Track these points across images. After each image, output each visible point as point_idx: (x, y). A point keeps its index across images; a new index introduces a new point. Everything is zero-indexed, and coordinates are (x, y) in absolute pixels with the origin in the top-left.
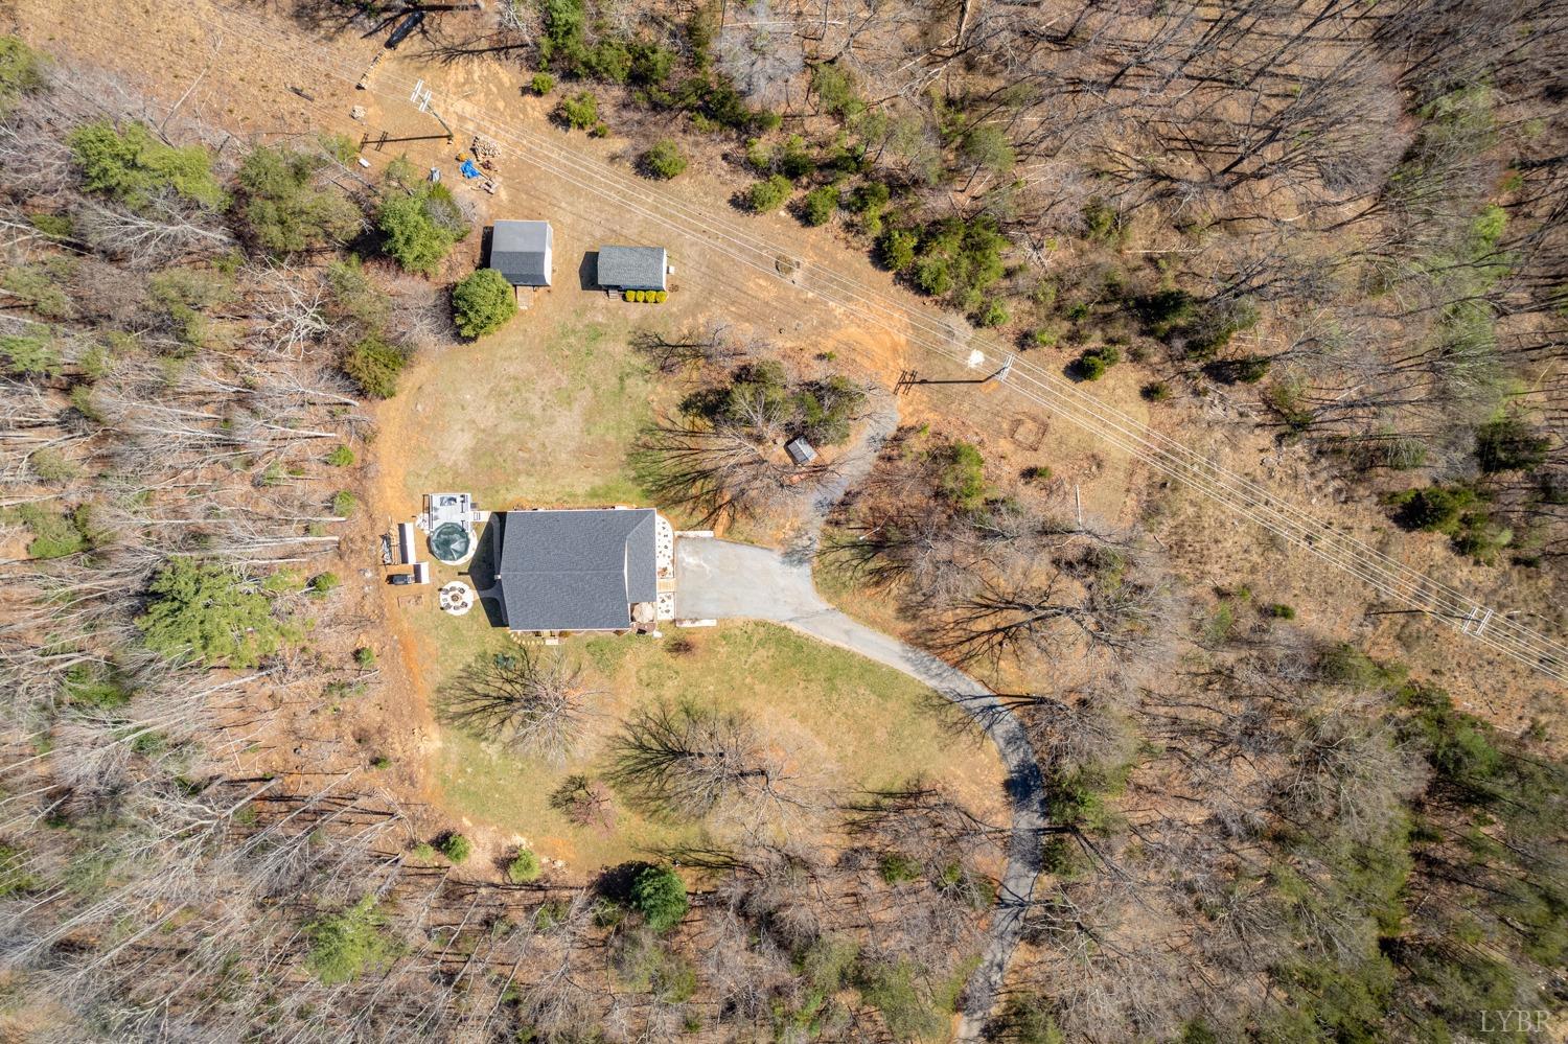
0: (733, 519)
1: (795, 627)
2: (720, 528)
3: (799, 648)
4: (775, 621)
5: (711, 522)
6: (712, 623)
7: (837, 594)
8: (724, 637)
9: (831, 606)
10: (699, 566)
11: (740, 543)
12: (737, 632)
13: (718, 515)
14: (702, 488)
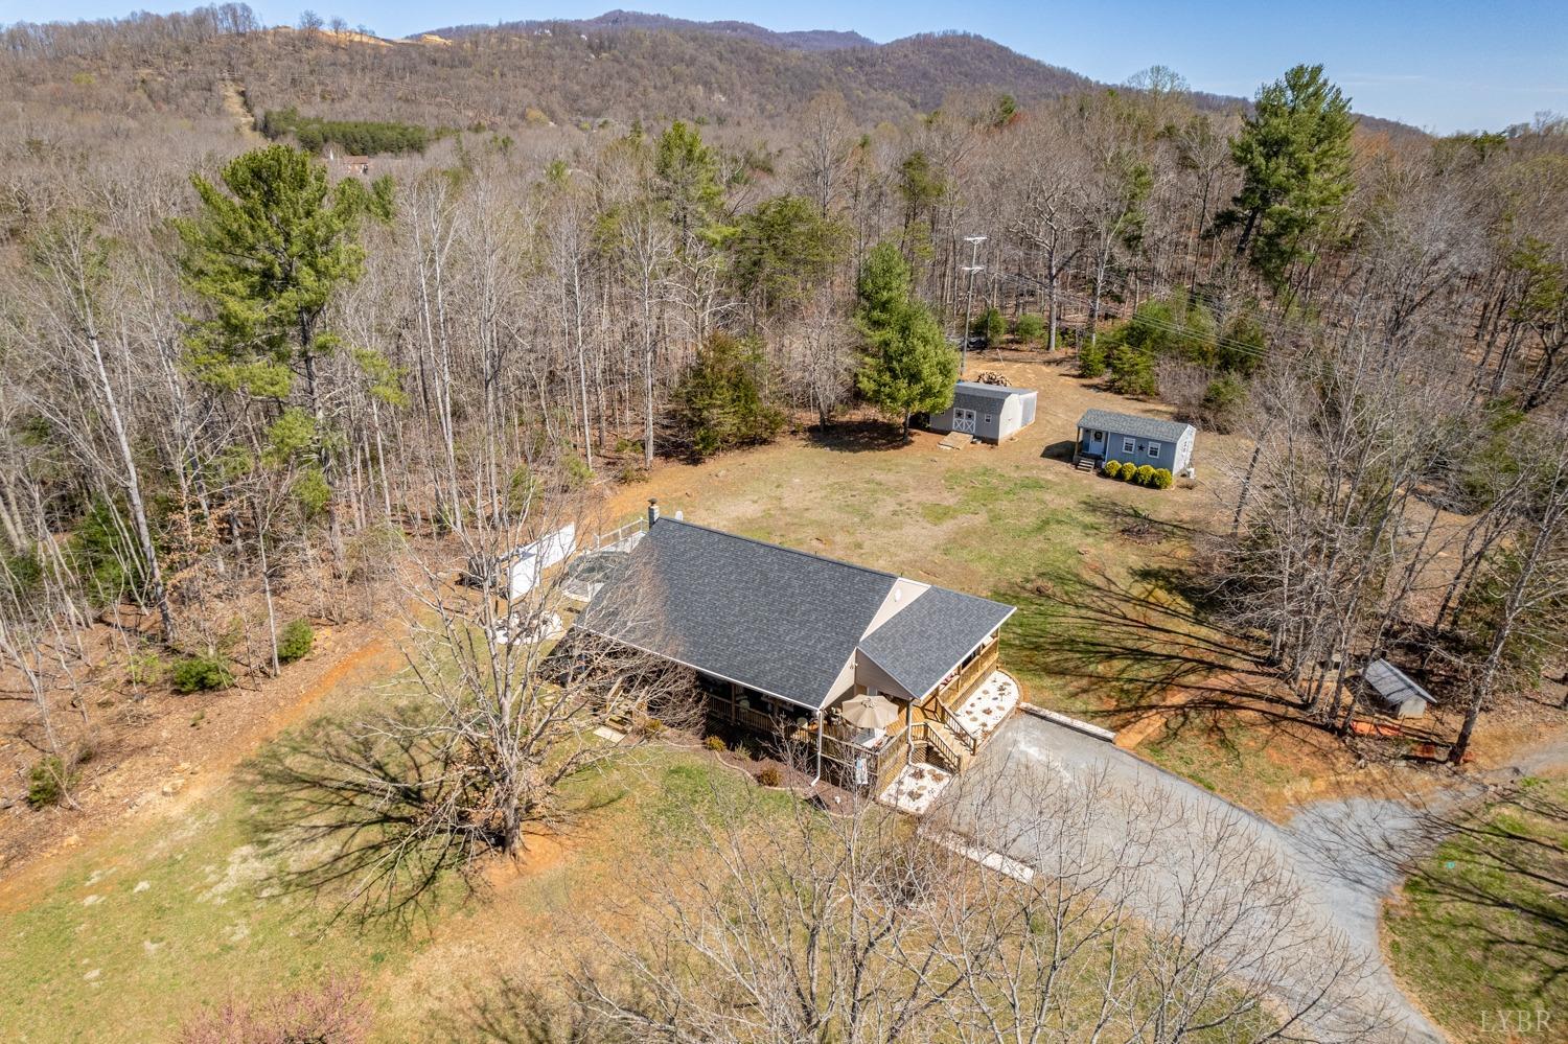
0: (1173, 733)
2: (1133, 737)
5: (1116, 720)
6: (1023, 874)
7: (1474, 1009)
9: (1445, 1034)
10: (1045, 765)
11: (1179, 775)
13: (1140, 718)
14: (1123, 671)
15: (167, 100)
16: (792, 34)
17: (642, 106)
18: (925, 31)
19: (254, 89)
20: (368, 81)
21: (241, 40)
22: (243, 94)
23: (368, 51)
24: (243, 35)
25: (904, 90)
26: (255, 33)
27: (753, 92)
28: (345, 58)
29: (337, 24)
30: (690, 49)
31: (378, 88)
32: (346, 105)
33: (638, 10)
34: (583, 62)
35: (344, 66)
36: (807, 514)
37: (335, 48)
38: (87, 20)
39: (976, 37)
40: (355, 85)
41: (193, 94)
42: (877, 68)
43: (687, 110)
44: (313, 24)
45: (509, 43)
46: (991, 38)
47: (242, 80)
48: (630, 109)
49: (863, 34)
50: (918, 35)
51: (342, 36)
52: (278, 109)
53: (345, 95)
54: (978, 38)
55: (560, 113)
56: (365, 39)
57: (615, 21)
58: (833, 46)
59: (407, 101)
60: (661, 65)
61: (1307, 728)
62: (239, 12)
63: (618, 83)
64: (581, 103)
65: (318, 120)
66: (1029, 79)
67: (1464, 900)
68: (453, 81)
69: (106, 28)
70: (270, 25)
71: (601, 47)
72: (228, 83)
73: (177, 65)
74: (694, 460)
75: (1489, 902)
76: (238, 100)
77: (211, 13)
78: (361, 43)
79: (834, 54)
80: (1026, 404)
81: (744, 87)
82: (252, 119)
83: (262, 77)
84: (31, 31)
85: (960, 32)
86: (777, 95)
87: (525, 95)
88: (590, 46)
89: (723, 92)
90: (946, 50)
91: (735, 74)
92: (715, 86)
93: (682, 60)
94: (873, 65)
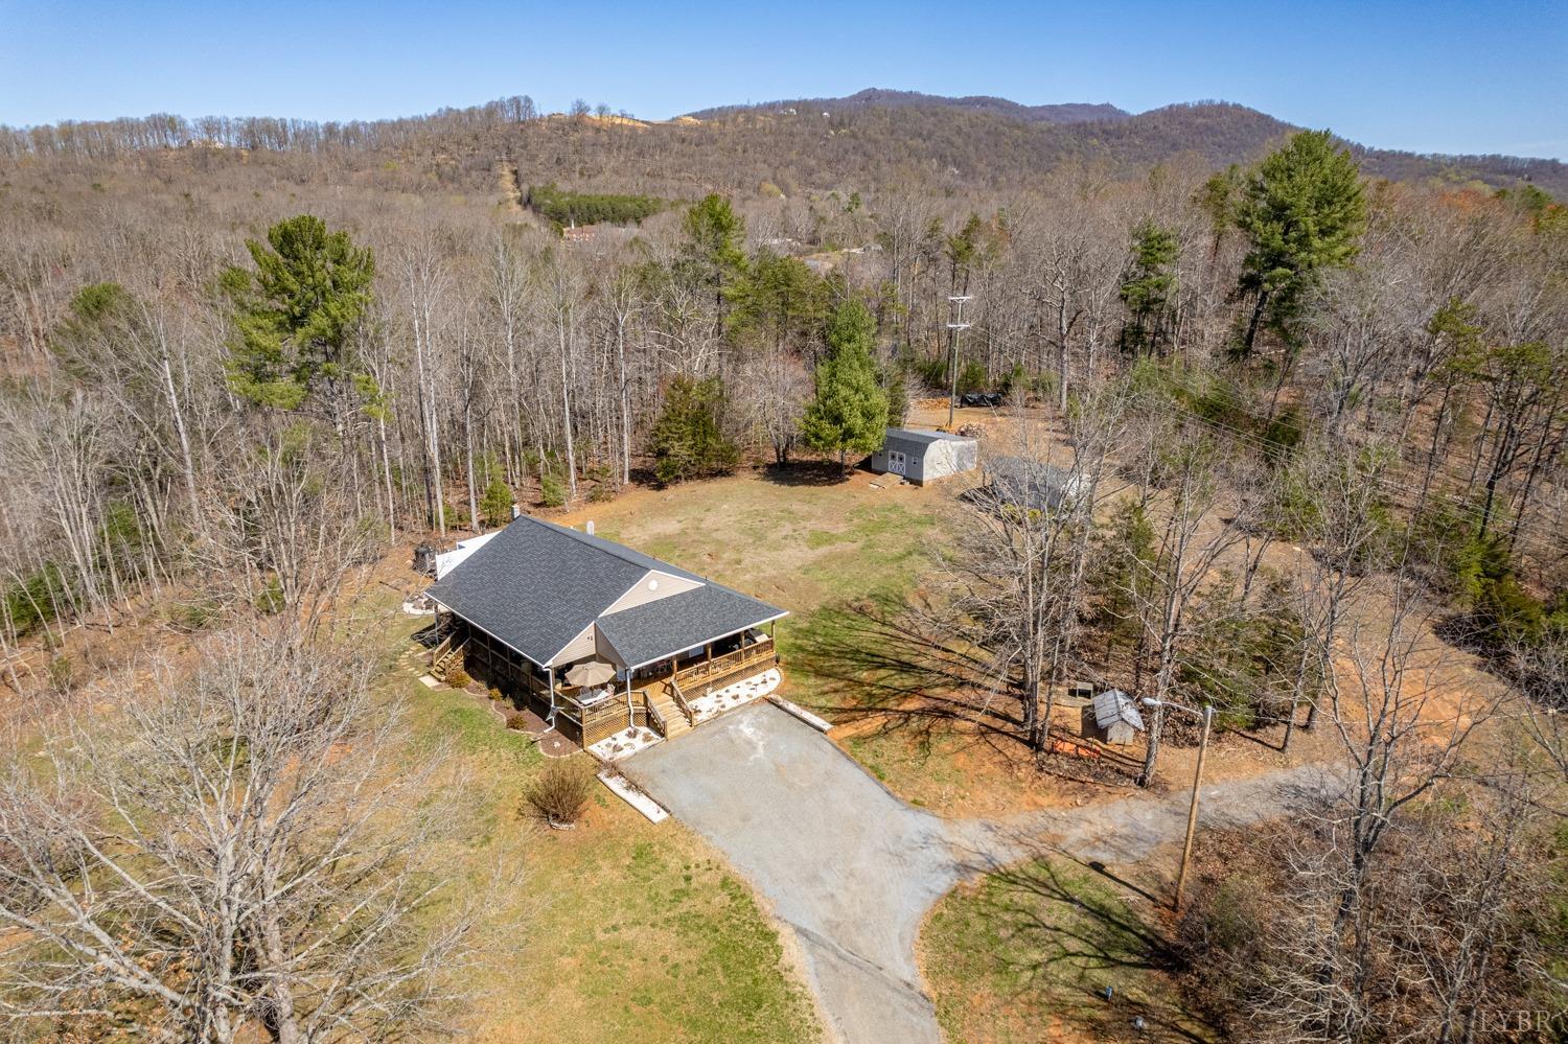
0: (885, 732)
1: (795, 954)
2: (848, 731)
3: (752, 1001)
4: (766, 907)
5: (844, 716)
6: (657, 816)
7: (966, 971)
8: (640, 853)
9: (924, 986)
10: (749, 742)
11: (861, 765)
12: (674, 864)
13: (867, 716)
14: (881, 679)
15: (452, 180)
16: (1043, 108)
17: (874, 180)
18: (1179, 102)
19: (524, 168)
20: (622, 158)
21: (521, 126)
22: (515, 173)
23: (626, 132)
24: (523, 122)
26: (533, 121)
27: (987, 164)
28: (605, 139)
29: (602, 110)
30: (929, 124)
31: (630, 164)
32: (599, 180)
34: (822, 138)
35: (603, 146)
36: (714, 535)
37: (598, 130)
38: (404, 117)
39: (1235, 106)
40: (610, 162)
41: (474, 174)
42: (1124, 140)
44: (581, 110)
45: (754, 122)
46: (1252, 107)
47: (516, 161)
48: (862, 182)
49: (1118, 106)
50: (1171, 107)
51: (605, 120)
52: (541, 185)
53: (600, 171)
54: (1238, 107)
55: (794, 185)
56: (625, 122)
57: (869, 99)
58: (1080, 118)
59: (654, 176)
60: (898, 140)
61: (1011, 742)
62: (522, 103)
63: (853, 157)
64: (815, 177)
65: (572, 194)
67: (1035, 891)
68: (697, 158)
69: (417, 122)
70: (546, 114)
71: (842, 123)
72: (505, 163)
73: (467, 150)
74: (660, 486)
75: (1058, 896)
76: (512, 177)
77: (501, 105)
78: (621, 125)
79: (1079, 126)
81: (980, 160)
82: (519, 194)
83: (533, 158)
84: (362, 128)
85: (1217, 101)
86: (1012, 167)
87: (764, 170)
88: (831, 123)
89: (957, 165)
90: (1200, 120)
91: (971, 147)
92: (950, 159)
93: (920, 135)
94: (1119, 137)
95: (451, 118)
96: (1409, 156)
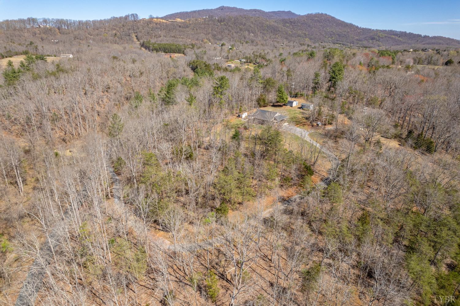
14: (298, 123)
16: (272, 12)
18: (310, 13)
19: (140, 35)
20: (165, 32)
21: (135, 23)
22: (137, 36)
23: (165, 24)
24: (136, 21)
25: (303, 31)
26: (139, 20)
27: (261, 33)
28: (159, 26)
29: (157, 17)
31: (167, 34)
32: (161, 39)
33: (228, 6)
34: (217, 25)
35: (159, 28)
36: (271, 110)
37: (156, 24)
39: (325, 14)
40: (162, 33)
42: (296, 24)
43: (243, 39)
44: (152, 18)
47: (136, 33)
50: (308, 14)
51: (158, 21)
52: (146, 40)
53: (160, 36)
54: (326, 14)
55: (212, 40)
57: (222, 9)
59: (174, 37)
60: (237, 26)
62: (135, 16)
63: (226, 31)
64: (216, 37)
66: (340, 27)
68: (185, 32)
70: (142, 18)
71: (221, 21)
72: (133, 33)
76: (136, 38)
77: (128, 16)
78: (163, 22)
79: (283, 20)
80: (297, 103)
81: (258, 31)
82: (139, 42)
83: (141, 32)
85: (320, 13)
86: (267, 33)
87: (203, 35)
88: (218, 21)
89: (253, 33)
90: (316, 18)
91: (256, 28)
92: (251, 31)
93: (242, 24)
94: (294, 23)
95: (115, 19)
96: (370, 29)
